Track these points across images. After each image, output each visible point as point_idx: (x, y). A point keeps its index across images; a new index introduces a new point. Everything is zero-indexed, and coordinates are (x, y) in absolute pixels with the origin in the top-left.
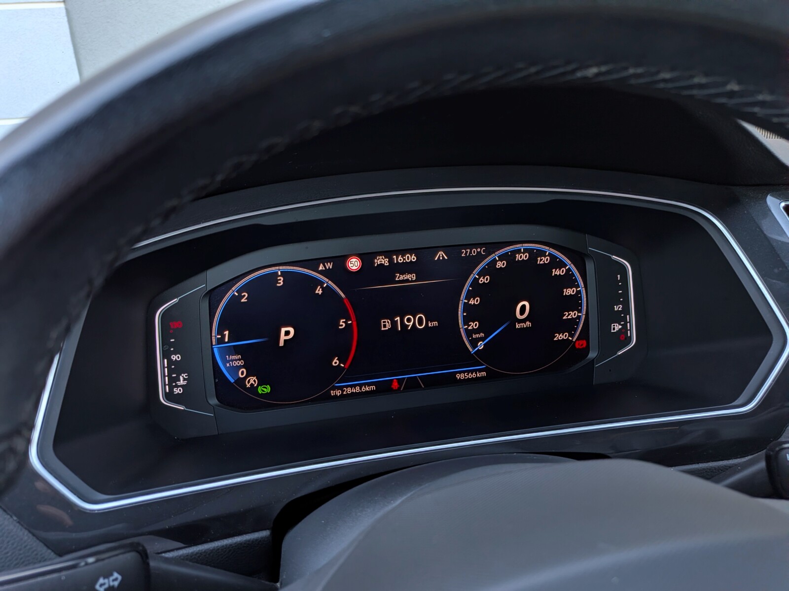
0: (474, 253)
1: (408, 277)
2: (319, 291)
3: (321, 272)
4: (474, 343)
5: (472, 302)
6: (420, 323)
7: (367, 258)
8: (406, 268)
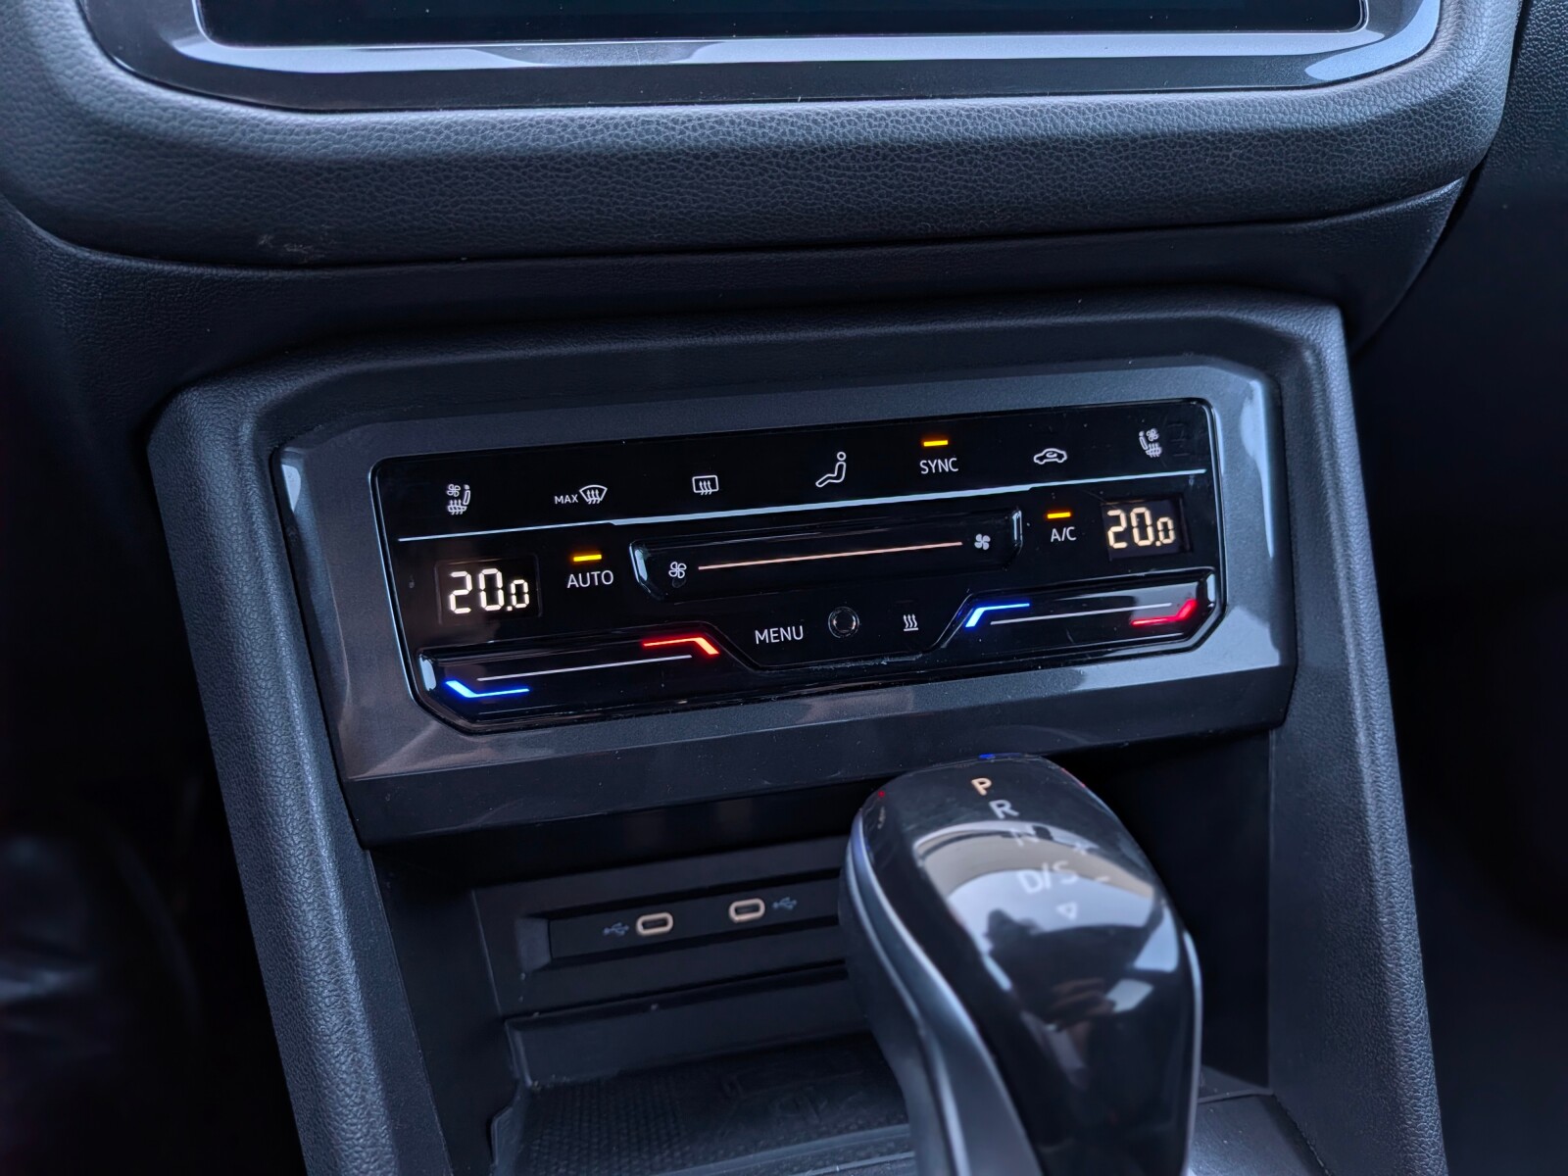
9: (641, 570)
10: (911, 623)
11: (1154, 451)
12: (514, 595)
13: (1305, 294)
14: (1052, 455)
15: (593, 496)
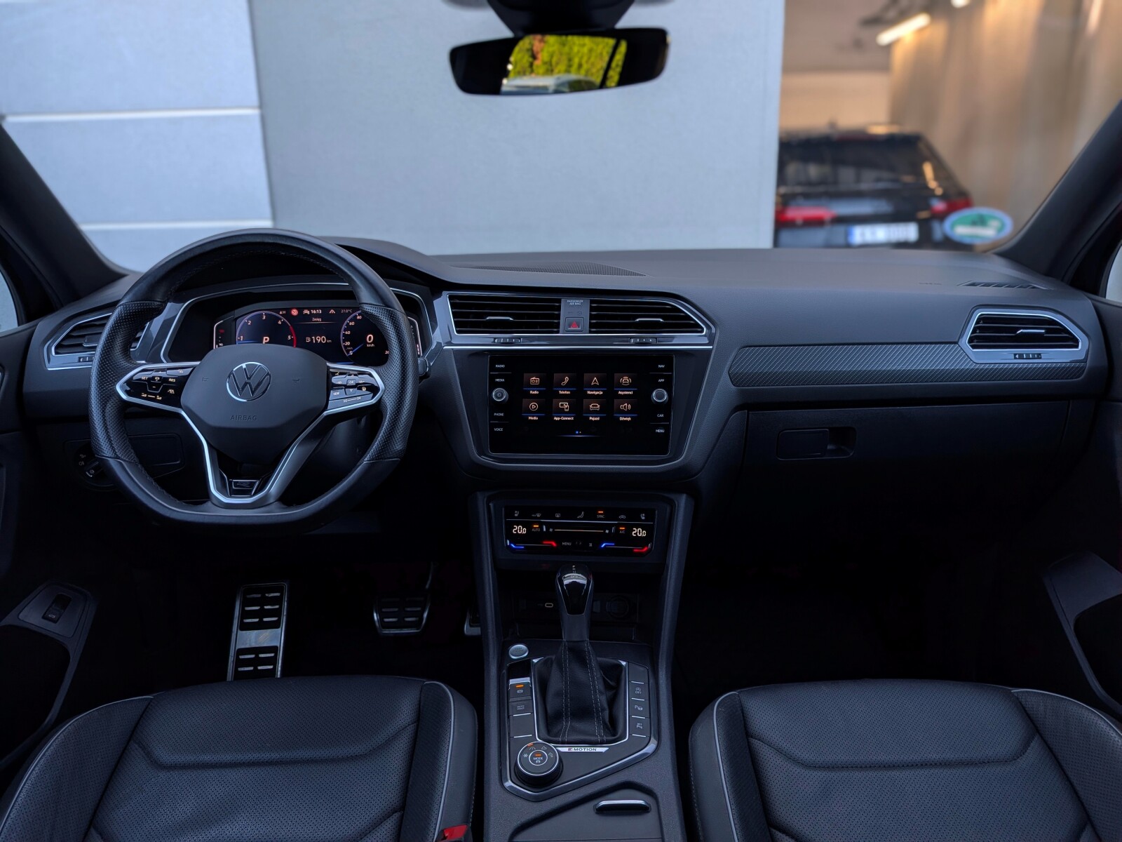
0: (347, 311)
1: (318, 319)
2: (280, 323)
3: (281, 315)
4: (348, 352)
5: (346, 333)
6: (324, 340)
7: (300, 310)
8: (317, 316)
9: (545, 530)
10: (591, 545)
11: (643, 518)
12: (523, 531)
13: (680, 492)
14: (622, 517)
15: (538, 515)
